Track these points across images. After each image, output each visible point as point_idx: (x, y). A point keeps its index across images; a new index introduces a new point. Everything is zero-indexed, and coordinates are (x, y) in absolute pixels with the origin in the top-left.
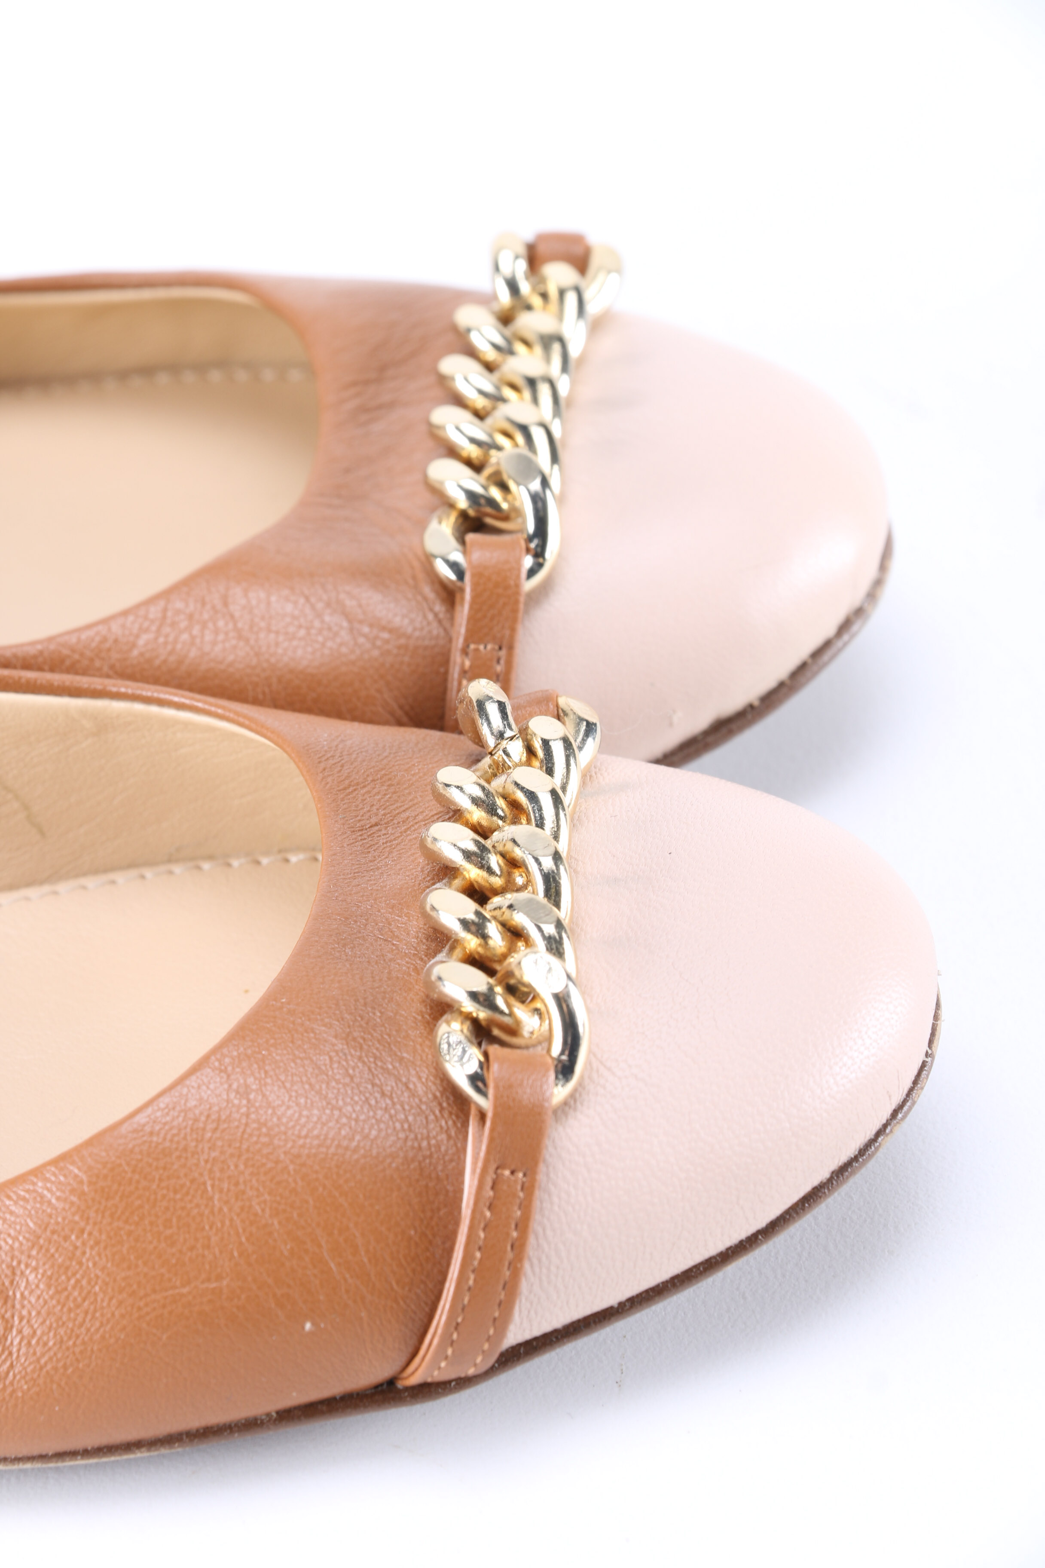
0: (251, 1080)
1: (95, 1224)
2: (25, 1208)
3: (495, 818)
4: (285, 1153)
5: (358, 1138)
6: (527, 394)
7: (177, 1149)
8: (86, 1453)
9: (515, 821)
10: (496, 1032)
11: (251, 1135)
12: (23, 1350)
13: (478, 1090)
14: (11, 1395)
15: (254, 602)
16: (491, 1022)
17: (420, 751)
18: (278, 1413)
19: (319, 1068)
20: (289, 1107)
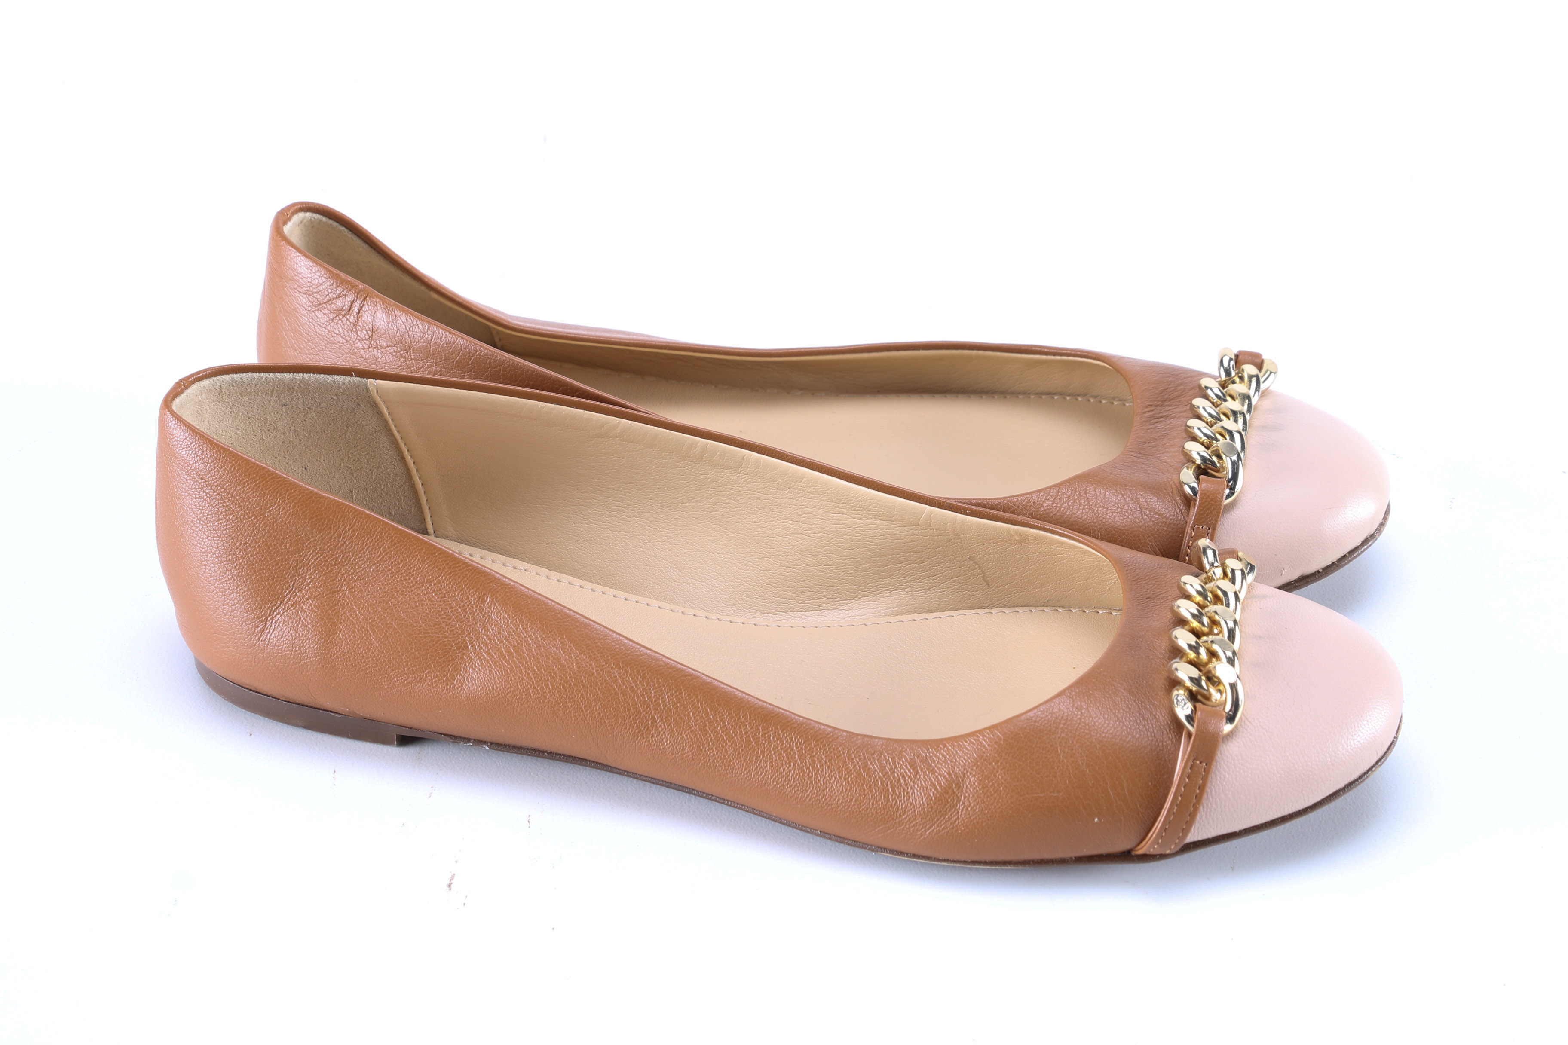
0: (1083, 704)
1: (1004, 759)
2: (973, 747)
3: (1206, 601)
4: (1096, 739)
5: (1130, 737)
6: (1232, 419)
7: (1046, 730)
8: (985, 863)
9: (1215, 604)
10: (1199, 697)
11: (1081, 729)
12: (964, 812)
13: (1189, 723)
14: (956, 831)
15: (1098, 494)
16: (1198, 692)
17: (1171, 568)
18: (1075, 858)
19: (1115, 703)
20: (1100, 718)
